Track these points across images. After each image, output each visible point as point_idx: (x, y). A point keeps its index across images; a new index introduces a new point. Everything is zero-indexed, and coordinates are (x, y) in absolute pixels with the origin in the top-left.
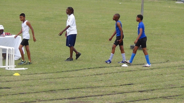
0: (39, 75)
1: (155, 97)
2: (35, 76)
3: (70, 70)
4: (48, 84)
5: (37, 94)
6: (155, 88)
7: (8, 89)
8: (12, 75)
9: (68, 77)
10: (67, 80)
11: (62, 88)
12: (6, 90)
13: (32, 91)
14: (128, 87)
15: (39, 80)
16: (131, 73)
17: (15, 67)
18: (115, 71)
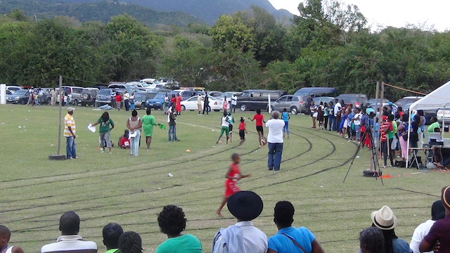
14: (48, 199)
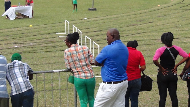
0: (42, 26)
1: (102, 34)
2: (40, 26)
3: (58, 22)
4: (47, 30)
5: (42, 35)
6: (102, 29)
7: (27, 34)
8: (28, 26)
9: (57, 26)
10: (57, 27)
11: (55, 32)
13: (40, 34)
15: (43, 28)
16: (89, 22)
18: (81, 22)
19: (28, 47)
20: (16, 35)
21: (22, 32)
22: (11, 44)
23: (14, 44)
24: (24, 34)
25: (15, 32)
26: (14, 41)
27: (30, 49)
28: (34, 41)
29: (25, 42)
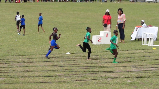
7: (149, 57)
8: (151, 49)
12: (148, 57)
17: (154, 45)
19: (148, 71)
20: (136, 58)
21: (144, 55)
22: (130, 67)
23: (133, 67)
24: (146, 57)
25: (136, 54)
26: (134, 64)
27: (149, 74)
28: (156, 66)
29: (146, 66)
